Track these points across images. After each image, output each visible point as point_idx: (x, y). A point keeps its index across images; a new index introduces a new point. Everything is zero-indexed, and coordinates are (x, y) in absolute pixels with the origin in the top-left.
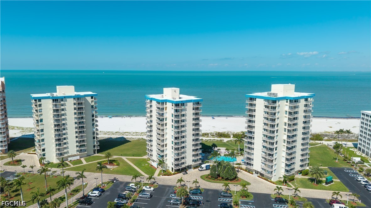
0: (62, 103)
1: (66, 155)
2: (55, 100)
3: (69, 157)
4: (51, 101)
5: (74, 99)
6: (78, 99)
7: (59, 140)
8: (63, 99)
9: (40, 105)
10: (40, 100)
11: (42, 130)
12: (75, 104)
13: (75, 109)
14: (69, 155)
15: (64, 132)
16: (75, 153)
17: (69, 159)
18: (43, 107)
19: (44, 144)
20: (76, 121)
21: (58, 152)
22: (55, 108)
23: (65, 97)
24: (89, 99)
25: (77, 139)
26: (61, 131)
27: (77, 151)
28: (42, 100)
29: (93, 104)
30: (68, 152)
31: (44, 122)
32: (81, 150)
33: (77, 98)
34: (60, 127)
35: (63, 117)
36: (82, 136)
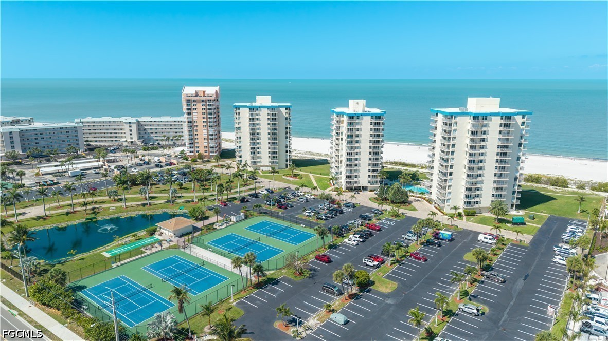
0: (257, 112)
1: (258, 164)
2: (252, 109)
3: (262, 166)
4: (248, 109)
5: (268, 109)
6: (272, 110)
7: (253, 148)
8: (258, 108)
9: (239, 114)
10: (239, 109)
11: (240, 138)
12: (268, 114)
13: (269, 119)
14: (262, 164)
15: (258, 141)
16: (267, 164)
17: (262, 168)
18: (241, 115)
19: (241, 151)
20: (269, 131)
21: (252, 160)
22: (251, 117)
23: (259, 107)
24: (283, 110)
25: (270, 150)
26: (256, 141)
27: (269, 162)
28: (241, 109)
29: (287, 116)
30: (260, 162)
31: (241, 130)
32: (273, 162)
33: (272, 108)
34: (254, 136)
35: (257, 127)
36: (274, 148)
